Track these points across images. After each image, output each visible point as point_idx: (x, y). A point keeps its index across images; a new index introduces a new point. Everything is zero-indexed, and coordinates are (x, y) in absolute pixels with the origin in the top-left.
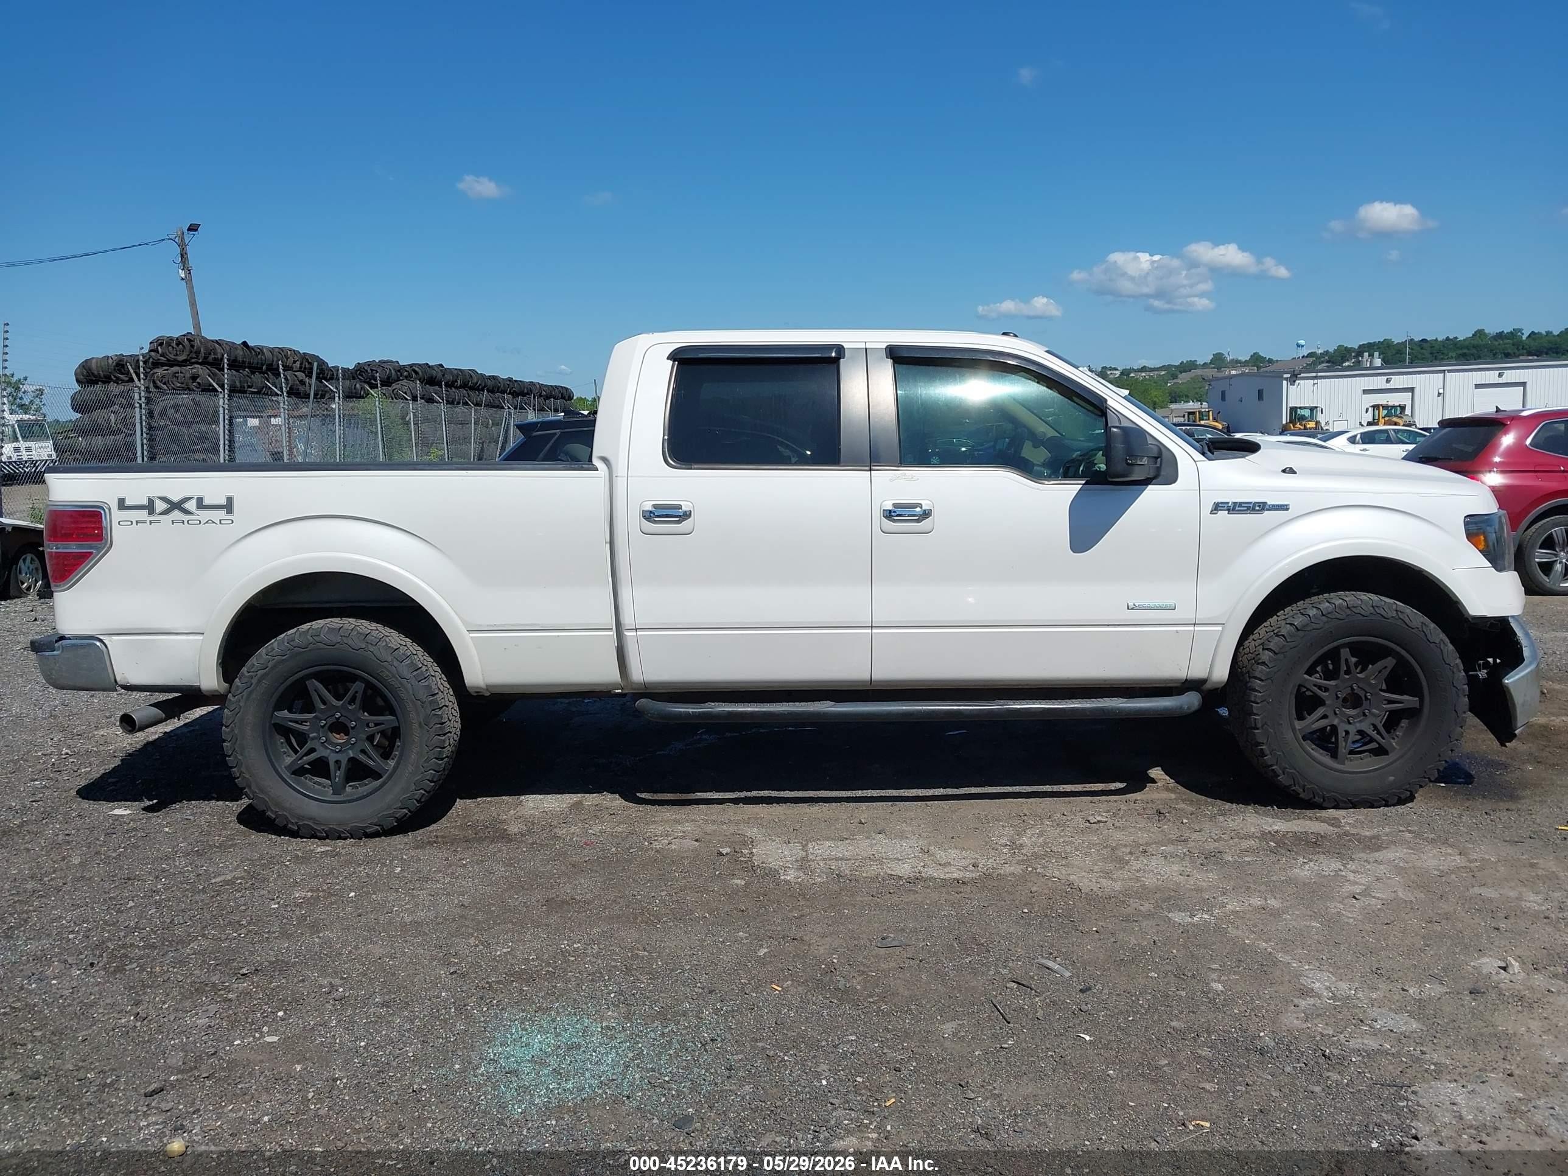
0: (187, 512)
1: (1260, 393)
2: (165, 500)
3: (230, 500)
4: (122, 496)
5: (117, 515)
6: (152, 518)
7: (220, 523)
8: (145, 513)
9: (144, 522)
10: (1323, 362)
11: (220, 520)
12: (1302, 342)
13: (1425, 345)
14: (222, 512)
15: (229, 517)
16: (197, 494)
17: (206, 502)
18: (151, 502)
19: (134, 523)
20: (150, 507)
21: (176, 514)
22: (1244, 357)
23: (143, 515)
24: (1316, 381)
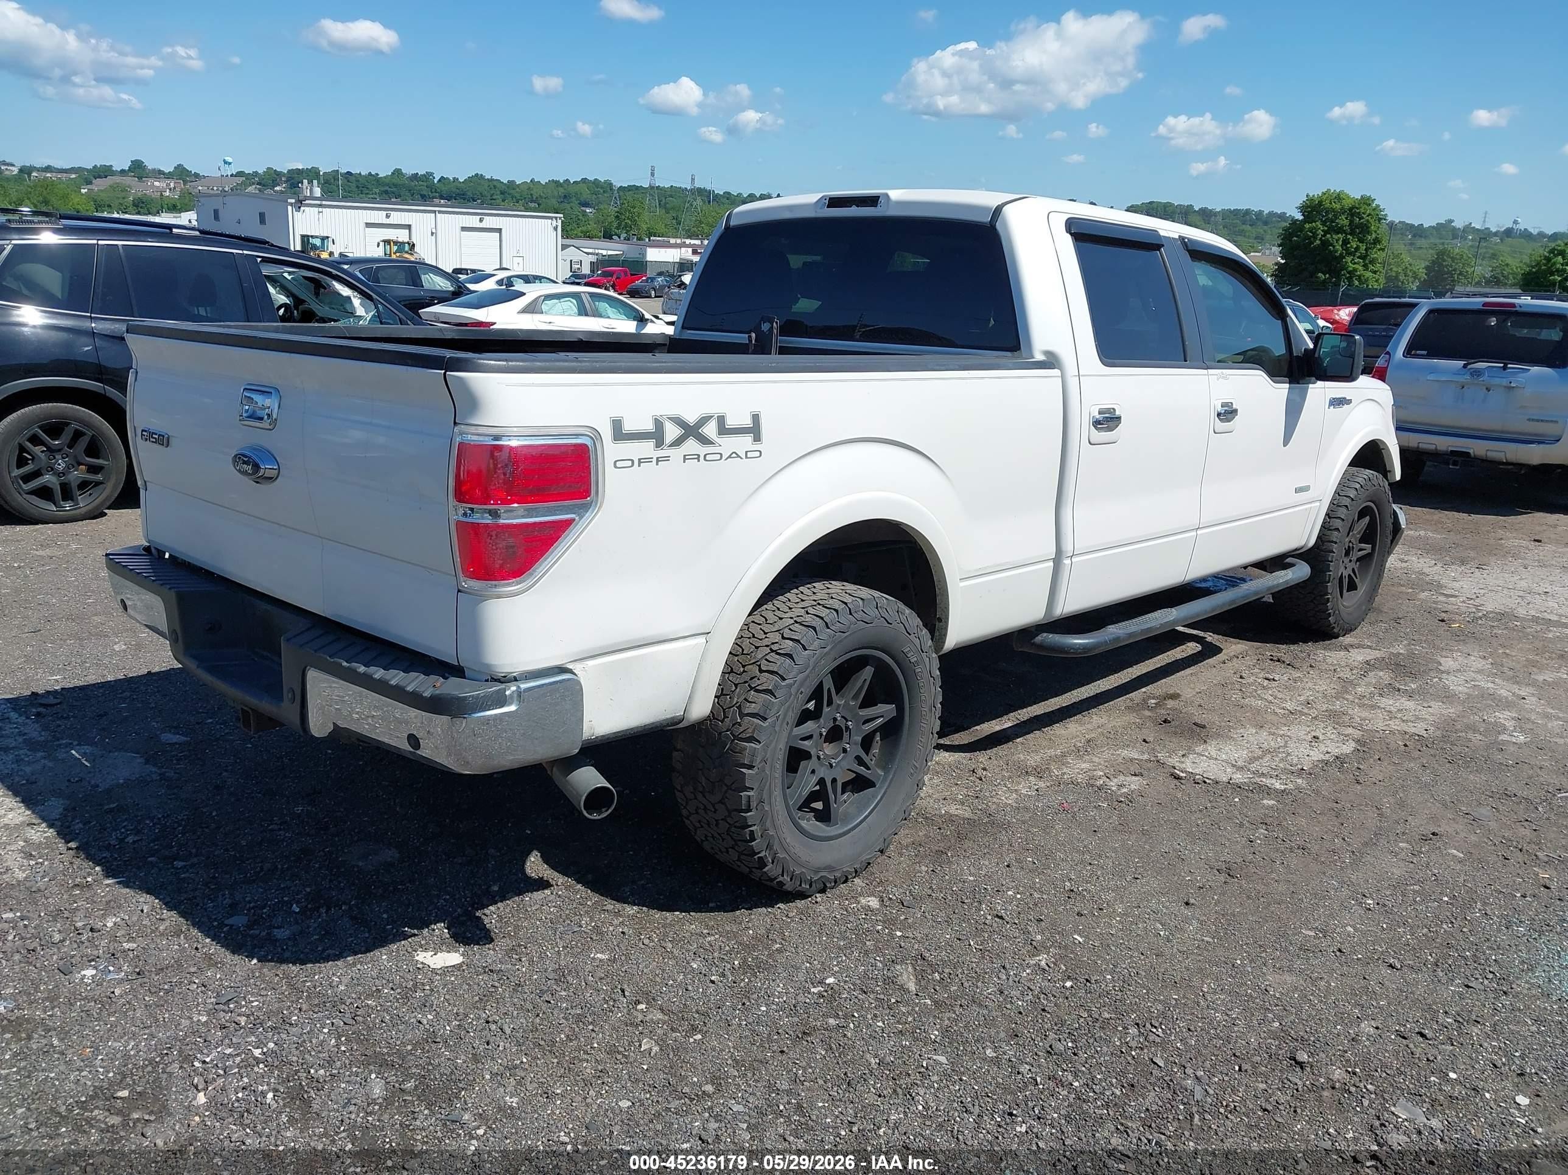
0: (705, 441)
1: (262, 216)
2: (679, 422)
3: (756, 418)
4: (616, 414)
5: (611, 451)
6: (661, 453)
7: (746, 457)
8: (650, 444)
9: (649, 460)
10: (253, 184)
11: (746, 452)
12: (229, 159)
13: (352, 179)
14: (749, 438)
15: (757, 447)
16: (715, 410)
17: (731, 422)
18: (659, 424)
19: (636, 463)
20: (657, 436)
21: (691, 446)
22: (168, 168)
23: (647, 448)
24: (320, 209)
